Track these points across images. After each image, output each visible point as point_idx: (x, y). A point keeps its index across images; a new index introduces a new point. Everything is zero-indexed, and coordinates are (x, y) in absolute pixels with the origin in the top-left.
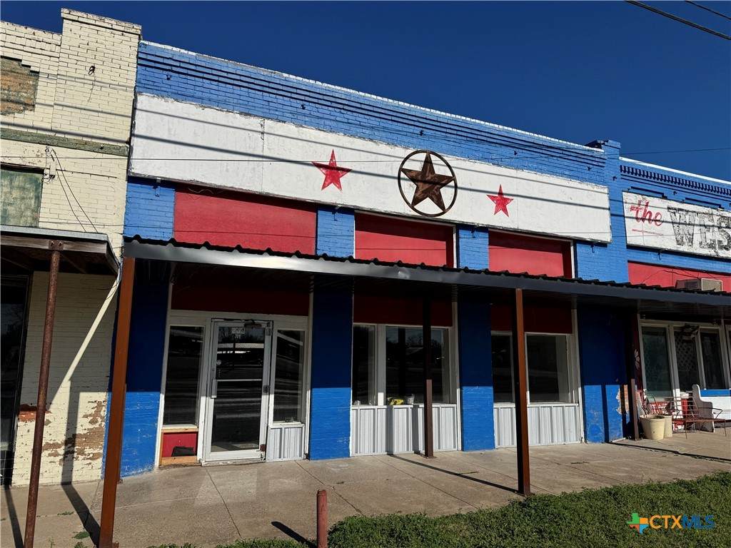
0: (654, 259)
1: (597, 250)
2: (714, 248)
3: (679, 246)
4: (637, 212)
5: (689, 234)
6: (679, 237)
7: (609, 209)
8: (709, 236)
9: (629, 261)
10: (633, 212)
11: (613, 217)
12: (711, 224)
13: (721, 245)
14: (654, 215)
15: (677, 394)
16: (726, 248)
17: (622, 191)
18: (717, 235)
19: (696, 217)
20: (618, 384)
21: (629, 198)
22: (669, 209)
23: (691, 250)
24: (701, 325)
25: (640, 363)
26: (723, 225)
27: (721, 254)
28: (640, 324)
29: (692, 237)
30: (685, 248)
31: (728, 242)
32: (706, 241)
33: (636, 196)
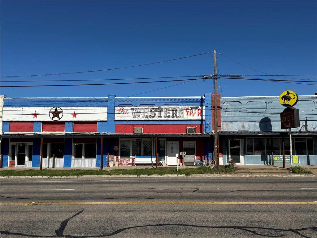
0: (125, 123)
3: (134, 119)
7: (107, 113)
9: (116, 124)
10: (118, 111)
12: (147, 111)
13: (151, 117)
14: (125, 111)
15: (131, 157)
16: (153, 117)
17: (115, 107)
18: (150, 114)
19: (142, 110)
20: (107, 154)
21: (117, 108)
22: (131, 109)
23: (138, 119)
24: (143, 139)
25: (118, 149)
26: (153, 111)
27: (150, 119)
28: (120, 139)
29: (139, 115)
30: (136, 119)
31: (154, 115)
32: (145, 116)
33: (119, 107)
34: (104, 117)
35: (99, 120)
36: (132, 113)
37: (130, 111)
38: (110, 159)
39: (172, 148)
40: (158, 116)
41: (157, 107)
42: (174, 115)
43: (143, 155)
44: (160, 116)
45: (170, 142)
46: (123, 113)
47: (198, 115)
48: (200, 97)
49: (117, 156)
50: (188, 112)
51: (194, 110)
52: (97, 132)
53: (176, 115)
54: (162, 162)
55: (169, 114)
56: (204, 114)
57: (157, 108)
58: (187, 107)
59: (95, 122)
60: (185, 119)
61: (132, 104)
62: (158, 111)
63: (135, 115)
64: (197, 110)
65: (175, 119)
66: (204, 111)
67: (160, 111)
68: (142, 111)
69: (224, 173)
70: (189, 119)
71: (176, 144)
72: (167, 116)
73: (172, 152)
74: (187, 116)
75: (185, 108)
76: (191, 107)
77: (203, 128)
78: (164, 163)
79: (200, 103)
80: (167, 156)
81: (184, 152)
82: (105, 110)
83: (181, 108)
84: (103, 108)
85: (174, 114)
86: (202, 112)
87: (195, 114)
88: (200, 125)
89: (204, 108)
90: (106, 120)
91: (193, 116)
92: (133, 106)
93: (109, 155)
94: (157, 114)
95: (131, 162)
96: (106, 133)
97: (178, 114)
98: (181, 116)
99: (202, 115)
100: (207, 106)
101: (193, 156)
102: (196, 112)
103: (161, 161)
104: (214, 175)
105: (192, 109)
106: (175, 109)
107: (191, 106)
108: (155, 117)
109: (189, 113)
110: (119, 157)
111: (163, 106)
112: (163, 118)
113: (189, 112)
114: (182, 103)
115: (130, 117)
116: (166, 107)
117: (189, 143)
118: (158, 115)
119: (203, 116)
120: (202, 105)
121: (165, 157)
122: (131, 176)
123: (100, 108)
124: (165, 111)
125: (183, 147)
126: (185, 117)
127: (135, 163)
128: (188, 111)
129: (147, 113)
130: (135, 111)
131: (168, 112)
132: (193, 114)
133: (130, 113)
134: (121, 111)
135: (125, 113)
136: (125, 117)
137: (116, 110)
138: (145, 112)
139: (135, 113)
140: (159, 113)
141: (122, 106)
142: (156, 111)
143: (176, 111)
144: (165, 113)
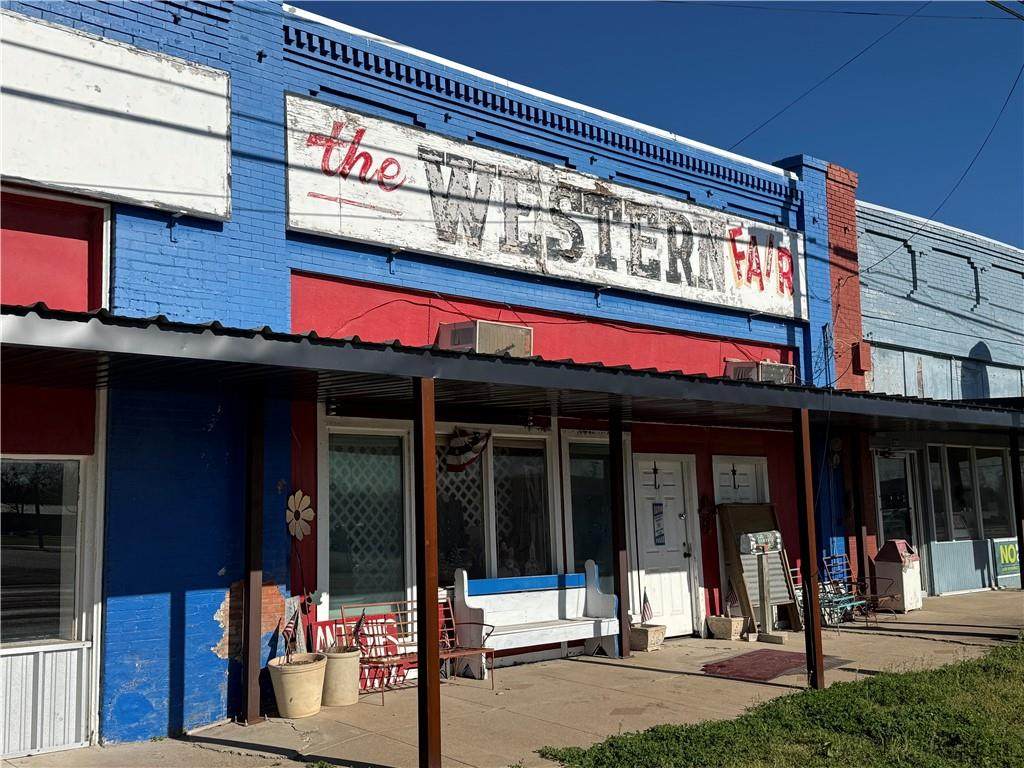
0: (377, 272)
1: (187, 237)
2: (537, 254)
3: (443, 244)
4: (328, 151)
5: (477, 220)
6: (444, 226)
7: (228, 138)
8: (527, 225)
9: (294, 272)
10: (314, 149)
12: (533, 200)
13: (554, 249)
14: (376, 164)
16: (568, 257)
17: (285, 93)
18: (548, 228)
19: (497, 181)
21: (307, 115)
22: (422, 153)
23: (477, 256)
24: (499, 431)
26: (566, 206)
27: (552, 268)
28: (324, 425)
29: (480, 225)
30: (459, 250)
31: (575, 244)
32: (517, 238)
33: (327, 111)
35: (145, 199)
36: (432, 193)
37: (416, 173)
39: (658, 510)
40: (598, 251)
41: (589, 184)
42: (680, 267)
44: (605, 260)
46: (363, 180)
47: (782, 287)
48: (782, 173)
50: (739, 256)
51: (762, 252)
53: (688, 269)
55: (654, 254)
56: (803, 286)
57: (587, 193)
58: (736, 221)
61: (420, 110)
62: (596, 212)
63: (452, 210)
64: (775, 252)
65: (684, 291)
66: (801, 262)
67: (607, 221)
68: (498, 189)
70: (746, 305)
72: (641, 266)
73: (658, 539)
74: (736, 286)
75: (728, 228)
76: (750, 230)
82: (205, 97)
83: (707, 218)
85: (680, 254)
86: (794, 267)
87: (768, 274)
89: (800, 245)
90: (217, 207)
91: (762, 289)
92: (425, 128)
94: (590, 234)
97: (695, 264)
100: (814, 241)
102: (773, 268)
105: (754, 241)
106: (681, 220)
107: (752, 223)
108: (579, 256)
109: (744, 268)
111: (621, 181)
112: (621, 278)
113: (742, 256)
114: (703, 191)
115: (413, 225)
116: (638, 196)
117: (734, 472)
118: (597, 244)
119: (802, 299)
121: (634, 576)
123: (147, 63)
124: (632, 225)
126: (727, 287)
128: (739, 248)
129: (532, 213)
130: (451, 180)
131: (649, 238)
132: (760, 273)
133: (412, 185)
134: (344, 150)
135: (376, 178)
136: (376, 214)
137: (296, 134)
138: (519, 206)
139: (451, 201)
140: (601, 230)
141: (346, 110)
142: (586, 211)
143: (687, 238)
144: (631, 235)
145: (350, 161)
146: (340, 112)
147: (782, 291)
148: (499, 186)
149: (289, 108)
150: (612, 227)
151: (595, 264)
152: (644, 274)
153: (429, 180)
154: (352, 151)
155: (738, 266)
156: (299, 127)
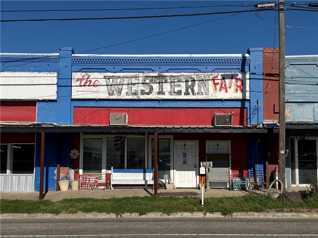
0: (93, 104)
2: (137, 94)
3: (110, 96)
4: (81, 82)
5: (119, 89)
6: (111, 92)
7: (57, 84)
8: (134, 88)
9: (74, 107)
10: (78, 82)
11: (59, 87)
12: (137, 82)
13: (143, 92)
14: (93, 82)
15: (104, 171)
16: (148, 94)
17: (72, 72)
18: (141, 87)
19: (126, 79)
20: (56, 166)
21: (77, 75)
22: (105, 77)
23: (119, 97)
24: (128, 136)
25: (79, 156)
26: (148, 81)
27: (142, 97)
28: (82, 137)
29: (120, 90)
30: (114, 97)
31: (150, 90)
32: (131, 91)
33: (81, 74)
34: (51, 93)
35: (40, 99)
36: (107, 85)
37: (104, 82)
38: (62, 175)
39: (185, 155)
40: (158, 91)
41: (156, 75)
42: (190, 90)
43: (128, 168)
44: (161, 92)
45: (180, 143)
46: (89, 86)
47: (237, 90)
48: (240, 55)
49: (77, 170)
50: (215, 84)
51: (227, 81)
52: (36, 123)
53: (193, 91)
54: (164, 182)
55: (179, 89)
56: (248, 89)
57: (155, 77)
58: (215, 74)
59: (31, 103)
60: (211, 98)
61: (107, 67)
62: (158, 81)
63: (113, 89)
64: (234, 80)
65: (191, 97)
66: (248, 82)
67: (162, 83)
68: (126, 81)
69: (305, 210)
70: (218, 98)
71: (193, 146)
72: (174, 92)
73: (185, 163)
74: (215, 93)
75: (211, 76)
76: (222, 76)
77: (245, 114)
78: (169, 183)
79: (240, 67)
80: (175, 171)
81: (208, 163)
82: (52, 78)
83: (202, 75)
84: (49, 75)
85: (190, 87)
86: (243, 83)
87: (230, 87)
88: (239, 110)
89: (248, 76)
90: (55, 98)
91: (227, 92)
92: (107, 71)
93: (61, 168)
94: (156, 87)
95: (103, 180)
96: (55, 124)
97: (196, 89)
98: (203, 91)
99: (243, 91)
100: (255, 74)
101: (226, 169)
102: (233, 85)
103: (163, 179)
104: (286, 214)
105: (224, 78)
106: (191, 78)
107: (223, 73)
108: (151, 93)
109: (218, 87)
110: (81, 172)
111: (167, 71)
112: (167, 96)
113: (218, 83)
114: (204, 67)
115: (102, 93)
116: (174, 74)
117: (218, 145)
118: (158, 88)
119: (247, 93)
120: (243, 71)
121: (172, 171)
122: (103, 216)
123: (41, 74)
124: (171, 82)
125: (207, 152)
126: (210, 94)
127: (112, 183)
128: (216, 81)
129: (136, 85)
130: (113, 81)
131: (178, 85)
132: (226, 88)
133: (102, 84)
134: (85, 81)
135: (92, 85)
136: (92, 92)
137: (74, 80)
138: (132, 84)
139: (112, 86)
140: (159, 85)
141: (86, 72)
142: (155, 81)
143: (193, 82)
144: (171, 85)
145: (86, 83)
146: (84, 73)
147: (237, 91)
148: (127, 80)
149: (73, 75)
150: (164, 84)
151: (157, 94)
152: (175, 94)
153: (106, 83)
154: (87, 80)
155: (215, 87)
156: (75, 78)
